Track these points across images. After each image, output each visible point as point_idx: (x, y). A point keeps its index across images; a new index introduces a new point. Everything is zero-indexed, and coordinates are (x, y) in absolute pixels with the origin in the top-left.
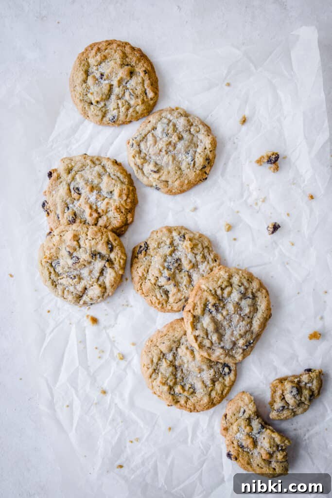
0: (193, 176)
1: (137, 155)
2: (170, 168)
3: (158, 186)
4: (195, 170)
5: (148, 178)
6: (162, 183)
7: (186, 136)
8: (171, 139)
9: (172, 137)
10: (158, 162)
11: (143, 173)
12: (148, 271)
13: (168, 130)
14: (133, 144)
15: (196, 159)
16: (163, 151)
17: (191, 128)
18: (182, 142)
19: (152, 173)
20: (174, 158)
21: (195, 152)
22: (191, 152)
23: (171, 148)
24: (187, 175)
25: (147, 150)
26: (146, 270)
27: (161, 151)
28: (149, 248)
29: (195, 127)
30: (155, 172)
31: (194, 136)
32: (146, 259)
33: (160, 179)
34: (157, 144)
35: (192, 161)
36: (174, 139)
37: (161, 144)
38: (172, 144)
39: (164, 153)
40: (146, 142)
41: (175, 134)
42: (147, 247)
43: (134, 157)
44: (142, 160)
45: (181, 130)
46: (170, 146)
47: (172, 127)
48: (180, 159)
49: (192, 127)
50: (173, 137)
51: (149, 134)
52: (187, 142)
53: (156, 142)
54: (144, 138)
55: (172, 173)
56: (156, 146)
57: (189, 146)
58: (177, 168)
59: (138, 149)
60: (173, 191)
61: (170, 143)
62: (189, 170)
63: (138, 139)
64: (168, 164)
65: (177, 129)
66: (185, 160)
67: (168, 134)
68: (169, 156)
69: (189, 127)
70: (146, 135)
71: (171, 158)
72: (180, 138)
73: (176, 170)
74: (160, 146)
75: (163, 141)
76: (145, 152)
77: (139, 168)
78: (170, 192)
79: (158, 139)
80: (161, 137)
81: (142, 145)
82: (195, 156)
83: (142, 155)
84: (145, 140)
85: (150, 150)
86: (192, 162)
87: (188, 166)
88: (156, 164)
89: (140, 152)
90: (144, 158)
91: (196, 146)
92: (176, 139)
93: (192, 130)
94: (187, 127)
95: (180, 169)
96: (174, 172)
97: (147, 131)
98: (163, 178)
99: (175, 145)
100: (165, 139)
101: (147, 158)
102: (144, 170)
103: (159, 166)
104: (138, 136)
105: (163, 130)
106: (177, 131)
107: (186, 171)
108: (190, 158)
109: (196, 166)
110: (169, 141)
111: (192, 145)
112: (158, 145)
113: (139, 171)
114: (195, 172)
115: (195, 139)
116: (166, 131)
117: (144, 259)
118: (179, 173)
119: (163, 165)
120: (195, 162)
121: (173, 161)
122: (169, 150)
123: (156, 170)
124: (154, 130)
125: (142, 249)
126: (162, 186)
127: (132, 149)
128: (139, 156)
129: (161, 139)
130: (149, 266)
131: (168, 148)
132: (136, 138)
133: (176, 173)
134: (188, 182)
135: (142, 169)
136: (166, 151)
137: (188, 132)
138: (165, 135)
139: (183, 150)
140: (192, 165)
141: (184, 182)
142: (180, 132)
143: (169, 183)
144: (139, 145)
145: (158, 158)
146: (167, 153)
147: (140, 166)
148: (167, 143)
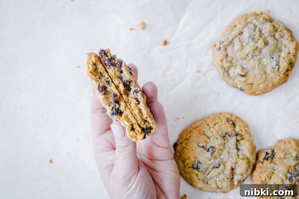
0: (277, 80)
1: (225, 60)
2: (256, 72)
3: (243, 88)
4: (279, 74)
5: (233, 80)
6: (248, 86)
7: (271, 41)
8: (257, 45)
9: (257, 43)
10: (244, 66)
11: (229, 75)
12: (270, 178)
13: (255, 36)
14: (220, 48)
15: (281, 64)
16: (250, 55)
17: (275, 34)
18: (268, 47)
19: (238, 76)
20: (260, 63)
21: (279, 56)
22: (275, 56)
23: (257, 53)
24: (271, 78)
25: (234, 54)
26: (269, 176)
27: (247, 55)
28: (275, 156)
29: (280, 33)
30: (242, 76)
31: (278, 41)
32: (270, 166)
33: (246, 82)
34: (244, 48)
35: (277, 65)
36: (260, 44)
37: (248, 49)
38: (259, 49)
39: (250, 57)
40: (233, 46)
41: (261, 39)
42: (274, 155)
43: (221, 61)
44: (229, 64)
45: (266, 35)
46: (257, 51)
47: (259, 33)
48: (265, 63)
49: (277, 32)
50: (260, 42)
51: (236, 38)
52: (272, 47)
54: (231, 42)
55: (258, 77)
56: (243, 50)
57: (274, 51)
58: (262, 72)
59: (225, 53)
60: (257, 93)
61: (257, 48)
62: (273, 74)
63: (226, 43)
64: (254, 68)
65: (263, 34)
66: (270, 64)
67: (254, 39)
68: (255, 60)
69: (274, 33)
70: (233, 40)
71: (256, 62)
72: (266, 44)
73: (262, 74)
74: (247, 51)
75: (250, 47)
76: (232, 55)
77: (225, 71)
78: (254, 94)
79: (245, 44)
80: (247, 42)
81: (229, 50)
82: (279, 61)
83: (229, 58)
84: (232, 44)
85: (237, 54)
86: (277, 67)
87: (273, 70)
88: (243, 68)
89: (227, 55)
90: (231, 62)
91: (280, 50)
92: (263, 44)
93: (277, 35)
94: (272, 32)
95: (265, 73)
96: (260, 76)
97: (233, 36)
98: (249, 81)
99: (260, 50)
100: (252, 44)
101: (234, 61)
102: (229, 72)
103: (246, 70)
104: (225, 40)
105: (250, 36)
106: (263, 37)
107: (271, 75)
108: (274, 63)
109: (280, 70)
110: (256, 46)
111: (277, 50)
112: (245, 50)
113: (225, 73)
114: (279, 76)
115: (279, 44)
116: (252, 36)
117: (269, 165)
118: (264, 76)
119: (249, 69)
120: (279, 66)
121: (259, 66)
122: (255, 55)
123: (243, 74)
124: (240, 35)
125: (269, 156)
126: (247, 89)
127: (219, 52)
128: (226, 60)
129: (247, 44)
130: (273, 173)
131: (254, 53)
132: (223, 42)
133: (262, 77)
134: (272, 85)
136: (252, 55)
137: (273, 37)
138: (251, 40)
139: (268, 55)
140: (277, 69)
141: (269, 85)
142: (265, 37)
143: (253, 85)
144: (226, 49)
145: (244, 63)
146: (253, 58)
147: (227, 70)
148: (255, 48)
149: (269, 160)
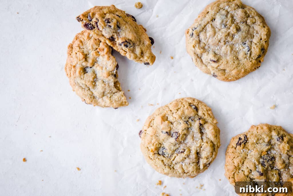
0: (249, 66)
1: (197, 45)
2: (228, 58)
3: (215, 74)
4: (251, 59)
5: (206, 66)
6: (220, 71)
7: (243, 27)
8: (229, 31)
9: (229, 29)
10: (216, 52)
11: (202, 61)
12: (243, 163)
13: (227, 22)
14: (193, 34)
15: (252, 50)
16: (222, 41)
17: (247, 20)
18: (240, 33)
19: (211, 62)
20: (232, 49)
21: (251, 42)
22: (248, 42)
23: (229, 39)
24: (243, 64)
25: (207, 40)
26: (242, 161)
27: (219, 41)
28: (248, 142)
29: (251, 19)
30: (214, 62)
31: (250, 26)
32: (243, 151)
33: (219, 68)
34: (217, 34)
35: (248, 51)
36: (232, 30)
37: (220, 35)
38: (231, 35)
39: (222, 43)
40: (205, 32)
41: (233, 25)
42: (246, 141)
43: (194, 47)
44: (202, 50)
45: (238, 21)
46: (229, 37)
47: (230, 19)
48: (237, 49)
49: (249, 18)
50: (231, 28)
51: (208, 24)
52: (244, 33)
53: (215, 33)
54: (203, 29)
55: (230, 63)
56: (216, 37)
57: (246, 37)
58: (235, 58)
59: (198, 39)
60: (230, 79)
61: (229, 34)
62: (245, 59)
63: (198, 29)
64: (226, 54)
65: (235, 20)
66: (242, 50)
67: (227, 25)
68: (227, 46)
69: (246, 19)
70: (205, 26)
71: (229, 48)
72: (238, 29)
73: (234, 60)
74: (219, 37)
75: (222, 33)
76: (204, 41)
77: (198, 57)
78: (227, 79)
79: (217, 30)
80: (219, 28)
81: (202, 36)
82: (251, 46)
83: (202, 45)
84: (204, 31)
85: (210, 41)
86: (249, 53)
87: (245, 56)
88: (215, 54)
89: (200, 42)
90: (204, 48)
91: (252, 36)
92: (235, 30)
93: (249, 21)
94: (244, 19)
95: (238, 59)
96: (232, 62)
97: (206, 22)
98: (222, 67)
99: (233, 36)
100: (224, 30)
101: (206, 47)
102: (202, 58)
103: (218, 56)
104: (198, 27)
105: (222, 22)
106: (235, 23)
107: (243, 61)
108: (247, 49)
109: (252, 56)
110: (228, 32)
111: (249, 36)
112: (217, 36)
113: (198, 59)
114: (251, 61)
115: (251, 30)
116: (224, 22)
118: (236, 62)
119: (221, 55)
120: (251, 52)
121: (231, 51)
122: (227, 41)
123: (216, 60)
124: (212, 21)
126: (220, 74)
127: (192, 38)
128: (199, 46)
129: (219, 30)
130: (245, 158)
131: (226, 39)
132: (195, 28)
133: (234, 62)
134: (245, 70)
135: (200, 58)
136: (224, 41)
137: (244, 23)
138: (223, 26)
139: (240, 41)
140: (249, 55)
141: (241, 71)
142: (238, 23)
143: (226, 71)
144: (198, 35)
145: (216, 48)
146: (225, 44)
147: (199, 56)
148: (226, 34)
149: (241, 145)
